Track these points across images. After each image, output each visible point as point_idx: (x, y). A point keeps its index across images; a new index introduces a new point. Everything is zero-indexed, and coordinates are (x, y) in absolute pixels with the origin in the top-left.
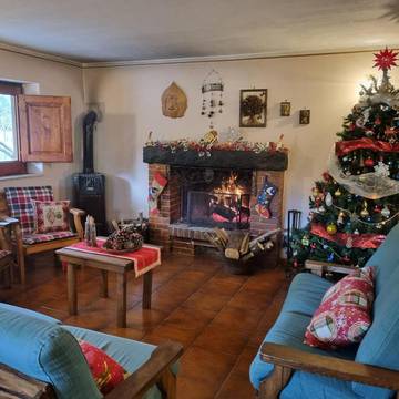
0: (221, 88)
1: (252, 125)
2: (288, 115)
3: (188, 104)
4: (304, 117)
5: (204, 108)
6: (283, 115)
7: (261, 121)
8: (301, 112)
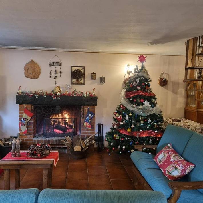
0: (61, 65)
1: (78, 83)
2: (95, 79)
3: (41, 71)
4: (102, 80)
5: (51, 74)
6: (92, 79)
7: (82, 82)
8: (101, 78)
